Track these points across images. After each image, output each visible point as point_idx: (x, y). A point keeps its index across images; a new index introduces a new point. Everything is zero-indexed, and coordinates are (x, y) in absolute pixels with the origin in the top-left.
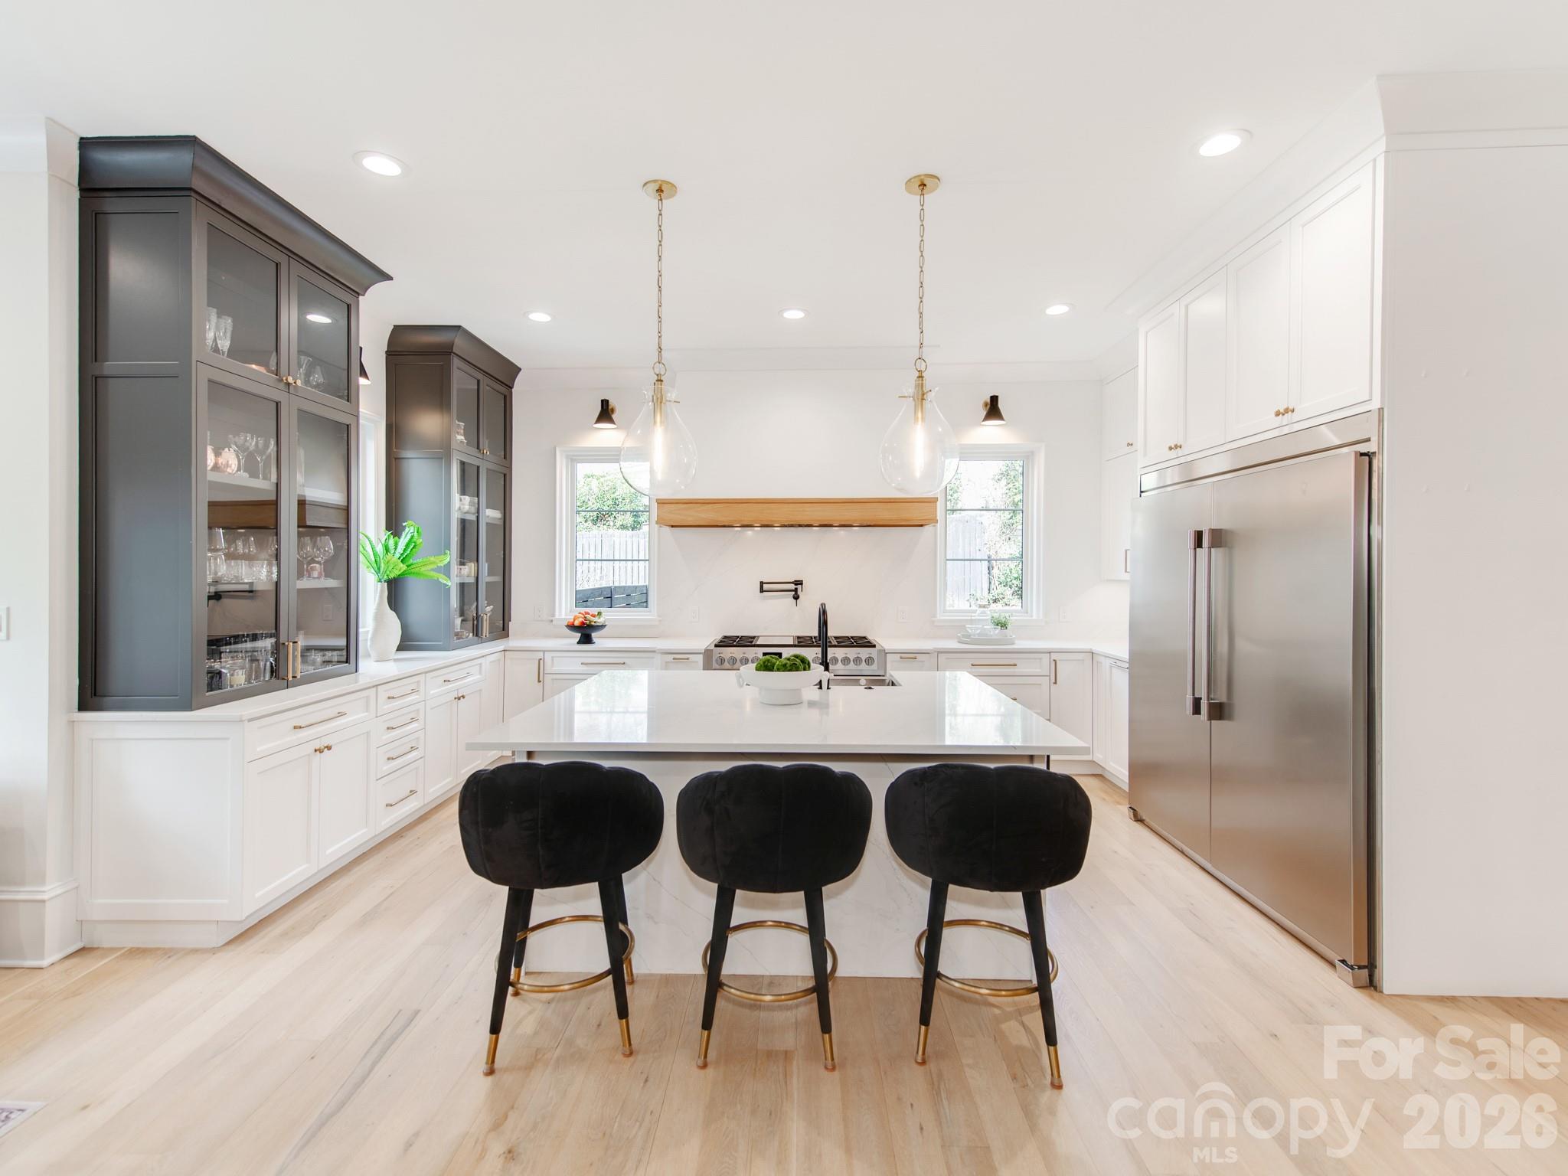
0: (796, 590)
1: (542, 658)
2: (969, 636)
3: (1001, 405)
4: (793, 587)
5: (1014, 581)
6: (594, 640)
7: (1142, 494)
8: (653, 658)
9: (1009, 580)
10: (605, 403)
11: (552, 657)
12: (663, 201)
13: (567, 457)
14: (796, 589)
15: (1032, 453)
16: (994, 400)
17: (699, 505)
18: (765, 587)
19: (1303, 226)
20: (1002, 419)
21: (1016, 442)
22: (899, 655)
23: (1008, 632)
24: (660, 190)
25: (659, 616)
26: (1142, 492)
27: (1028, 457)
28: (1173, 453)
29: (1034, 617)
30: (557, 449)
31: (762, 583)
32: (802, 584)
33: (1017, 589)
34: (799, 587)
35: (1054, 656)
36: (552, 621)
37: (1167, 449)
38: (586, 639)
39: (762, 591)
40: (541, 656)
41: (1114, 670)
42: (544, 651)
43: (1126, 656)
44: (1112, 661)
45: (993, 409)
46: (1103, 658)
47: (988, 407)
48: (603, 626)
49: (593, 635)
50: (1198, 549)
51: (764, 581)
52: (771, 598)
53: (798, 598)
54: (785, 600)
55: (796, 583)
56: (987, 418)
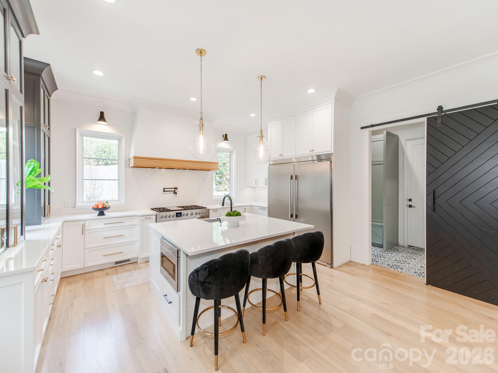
1: (84, 223)
3: (228, 136)
4: (174, 190)
6: (105, 213)
7: (270, 166)
8: (134, 218)
10: (102, 113)
11: (89, 223)
12: (202, 57)
13: (80, 133)
14: (175, 190)
15: (232, 151)
16: (226, 135)
17: (150, 160)
18: (165, 190)
19: (315, 112)
20: (228, 141)
21: (230, 148)
22: (213, 210)
24: (201, 52)
25: (125, 203)
26: (270, 165)
27: (231, 153)
28: (280, 157)
30: (77, 130)
31: (164, 189)
32: (177, 189)
35: (245, 207)
36: (75, 207)
37: (279, 155)
38: (102, 213)
39: (164, 191)
40: (83, 222)
41: (259, 210)
42: (85, 221)
44: (258, 208)
45: (226, 138)
46: (255, 207)
48: (109, 208)
49: (104, 211)
50: (291, 180)
51: (165, 188)
52: (167, 194)
53: (176, 193)
54: (172, 194)
55: (175, 188)
56: (224, 140)
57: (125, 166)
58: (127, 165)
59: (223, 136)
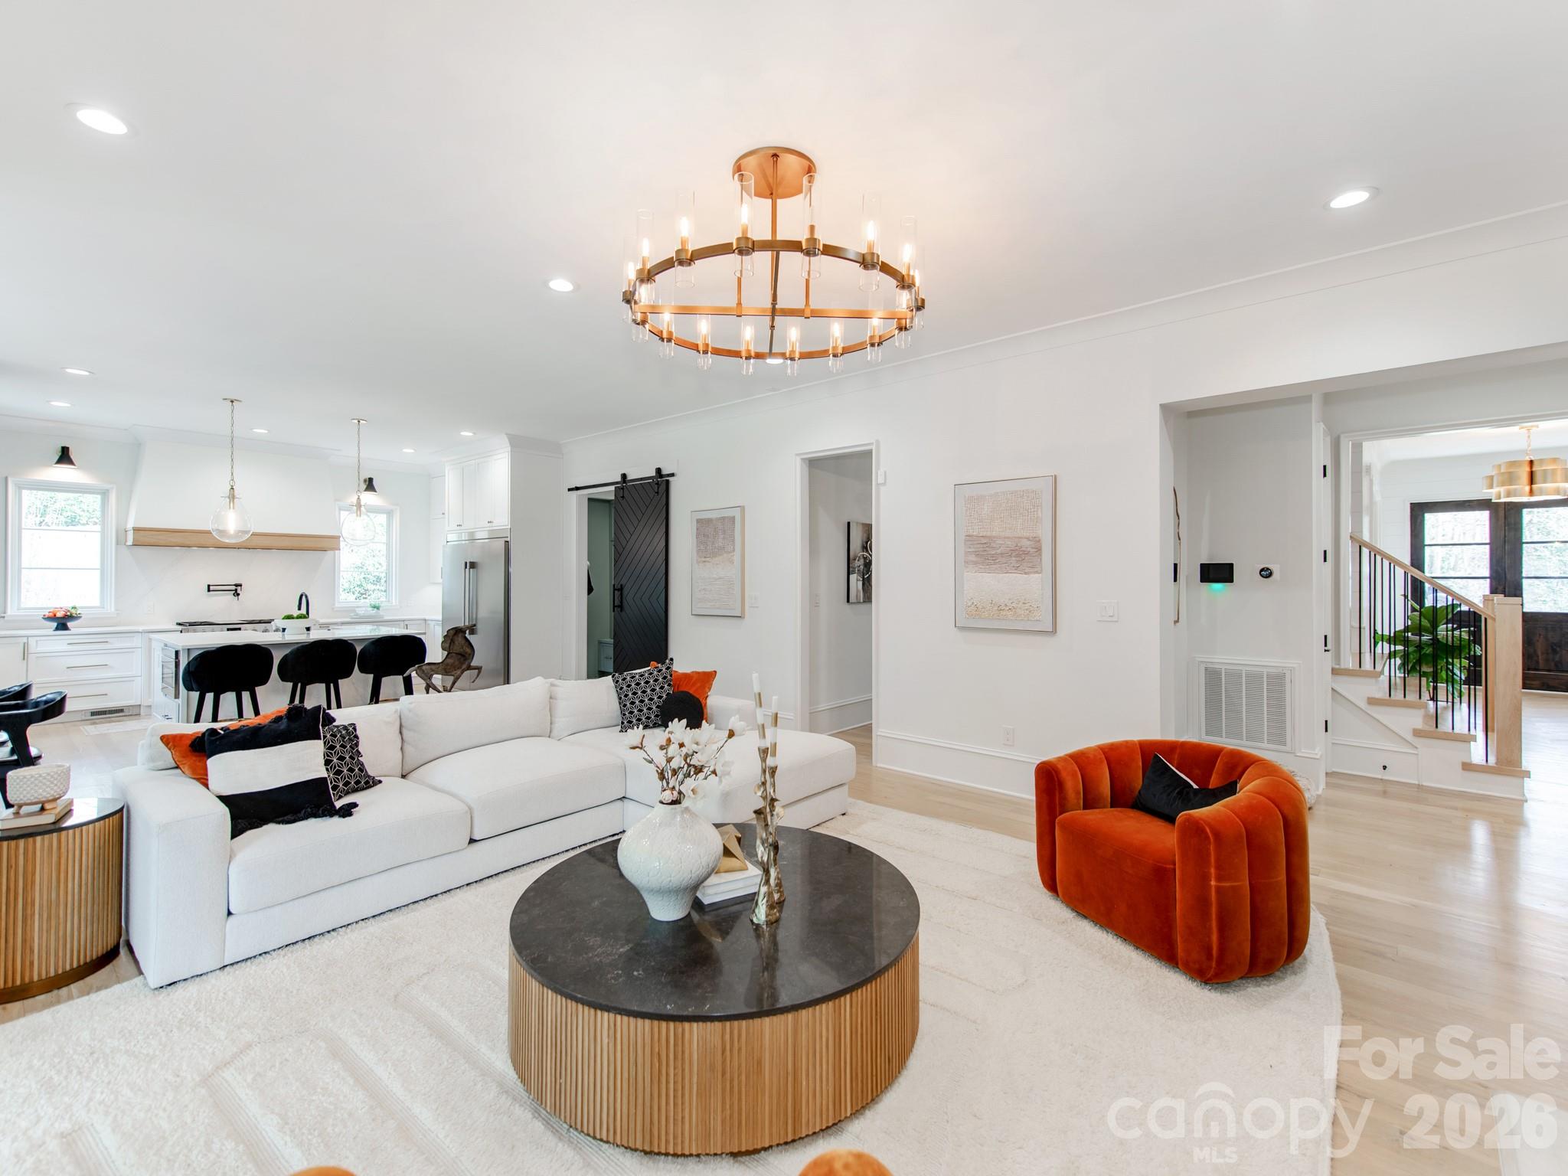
0: (236, 590)
1: (26, 642)
2: (357, 615)
3: (374, 483)
4: (234, 588)
5: (357, 588)
6: (70, 626)
7: (448, 542)
9: (352, 587)
10: (65, 450)
11: (37, 642)
13: (16, 484)
15: (392, 512)
16: (371, 480)
18: (211, 588)
20: (376, 491)
21: (383, 505)
23: (381, 612)
24: (232, 401)
25: (117, 610)
27: (389, 515)
28: (458, 528)
29: (394, 604)
30: (10, 478)
31: (209, 586)
32: (241, 585)
33: (359, 595)
34: (239, 588)
35: (406, 623)
36: (4, 617)
37: (457, 525)
38: (63, 626)
39: (209, 590)
40: (25, 640)
42: (30, 639)
43: (440, 617)
45: (370, 485)
47: (367, 483)
48: (79, 617)
49: (69, 623)
50: (466, 569)
51: (211, 584)
52: (216, 595)
53: (238, 595)
54: (230, 596)
55: (236, 585)
56: (366, 490)
57: (117, 543)
58: (120, 541)
59: (365, 481)
